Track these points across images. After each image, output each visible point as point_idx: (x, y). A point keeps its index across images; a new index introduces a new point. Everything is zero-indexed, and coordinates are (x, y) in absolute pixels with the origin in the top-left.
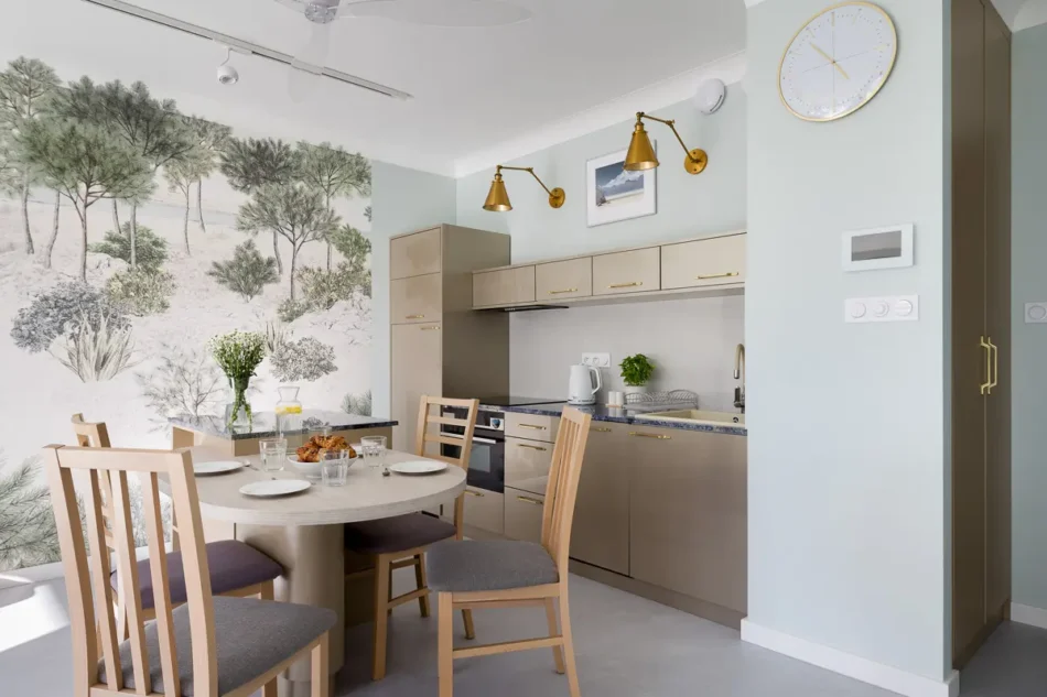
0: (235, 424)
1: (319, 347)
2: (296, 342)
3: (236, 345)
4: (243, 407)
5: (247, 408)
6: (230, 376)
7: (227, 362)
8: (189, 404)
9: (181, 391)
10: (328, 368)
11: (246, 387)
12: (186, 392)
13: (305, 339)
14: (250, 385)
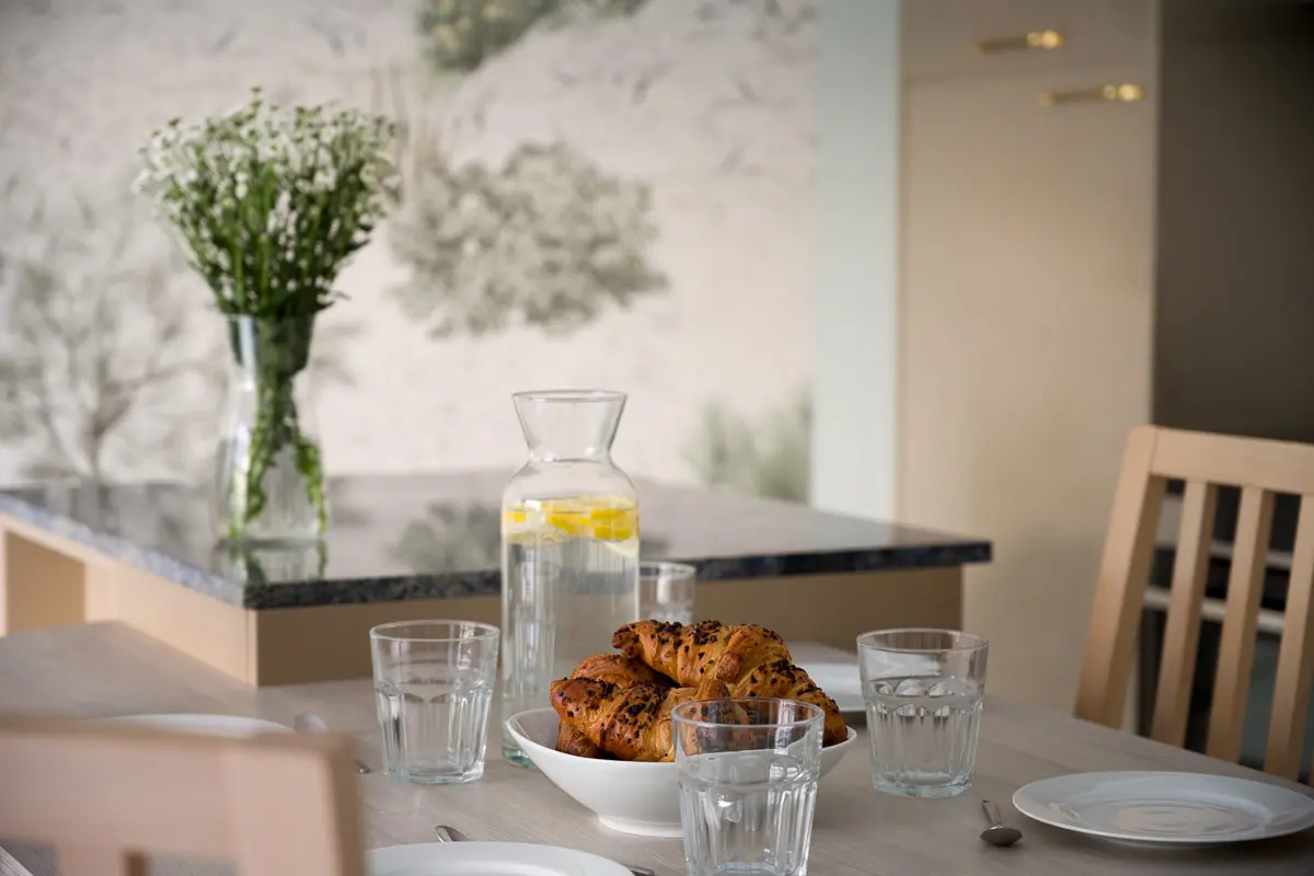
0: (256, 529)
1: (590, 186)
2: (495, 162)
3: (255, 166)
4: (288, 452)
5: (307, 458)
6: (230, 308)
7: (220, 242)
8: (69, 427)
9: (36, 371)
10: (627, 281)
11: (300, 361)
12: (55, 376)
13: (530, 151)
14: (316, 349)
